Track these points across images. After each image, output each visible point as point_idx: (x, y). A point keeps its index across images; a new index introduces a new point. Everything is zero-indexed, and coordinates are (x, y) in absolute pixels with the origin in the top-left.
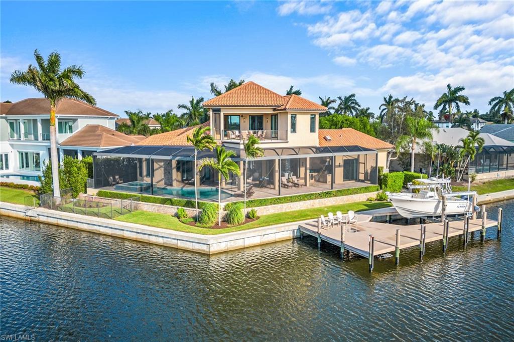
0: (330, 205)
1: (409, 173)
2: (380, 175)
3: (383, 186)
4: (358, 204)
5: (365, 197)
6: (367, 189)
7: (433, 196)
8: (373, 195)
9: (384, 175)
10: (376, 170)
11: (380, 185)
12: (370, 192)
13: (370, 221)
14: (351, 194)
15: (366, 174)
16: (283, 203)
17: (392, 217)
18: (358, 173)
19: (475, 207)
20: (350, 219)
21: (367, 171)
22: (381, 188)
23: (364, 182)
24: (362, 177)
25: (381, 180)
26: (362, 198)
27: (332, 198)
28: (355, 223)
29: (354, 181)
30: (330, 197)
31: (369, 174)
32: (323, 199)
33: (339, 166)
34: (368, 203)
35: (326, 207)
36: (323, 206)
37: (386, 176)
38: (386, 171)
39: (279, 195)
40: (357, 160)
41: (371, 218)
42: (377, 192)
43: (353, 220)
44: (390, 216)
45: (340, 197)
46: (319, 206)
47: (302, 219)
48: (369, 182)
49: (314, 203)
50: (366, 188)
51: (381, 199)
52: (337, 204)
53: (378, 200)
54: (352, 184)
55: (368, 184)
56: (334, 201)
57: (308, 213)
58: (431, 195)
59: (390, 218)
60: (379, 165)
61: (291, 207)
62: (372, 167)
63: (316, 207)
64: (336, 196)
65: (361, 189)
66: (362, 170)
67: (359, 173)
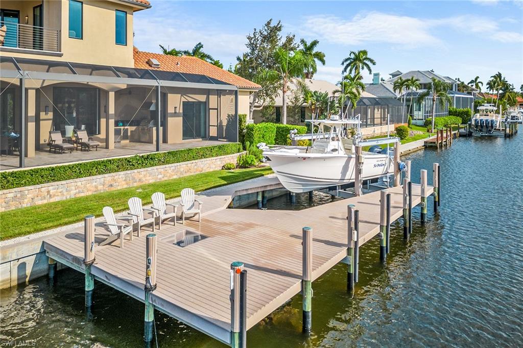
0: (152, 181)
1: (281, 125)
2: (242, 127)
3: (248, 143)
4: (207, 175)
5: (219, 163)
6: (222, 150)
7: (337, 148)
8: (232, 159)
9: (247, 127)
10: (236, 120)
11: (243, 142)
12: (228, 154)
13: (229, 207)
14: (194, 158)
15: (220, 127)
16: (25, 185)
17: (266, 195)
18: (207, 125)
19: (399, 165)
20: (185, 210)
21: (221, 122)
22: (244, 149)
23: (217, 140)
24: (213, 132)
25: (244, 136)
26: (213, 164)
27: (155, 167)
28: (196, 218)
29: (201, 139)
30: (153, 165)
31: (225, 128)
32: (136, 171)
33: (175, 114)
34: (225, 173)
35: (141, 187)
36: (135, 185)
37: (250, 129)
38: (249, 121)
39: (21, 166)
40: (206, 103)
41: (230, 200)
42: (239, 154)
43: (193, 211)
44: (263, 192)
45: (173, 165)
46: (125, 186)
47: (66, 220)
48: (226, 140)
49: (115, 180)
50: (220, 147)
51: (245, 164)
52: (166, 178)
53: (241, 167)
54: (197, 143)
55: (223, 142)
56: (160, 173)
57: (90, 204)
58: (333, 148)
59: (263, 197)
60: (240, 112)
61: (48, 192)
62: (229, 116)
63: (119, 188)
64: (164, 163)
65: (211, 149)
66: (213, 121)
67: (209, 126)
